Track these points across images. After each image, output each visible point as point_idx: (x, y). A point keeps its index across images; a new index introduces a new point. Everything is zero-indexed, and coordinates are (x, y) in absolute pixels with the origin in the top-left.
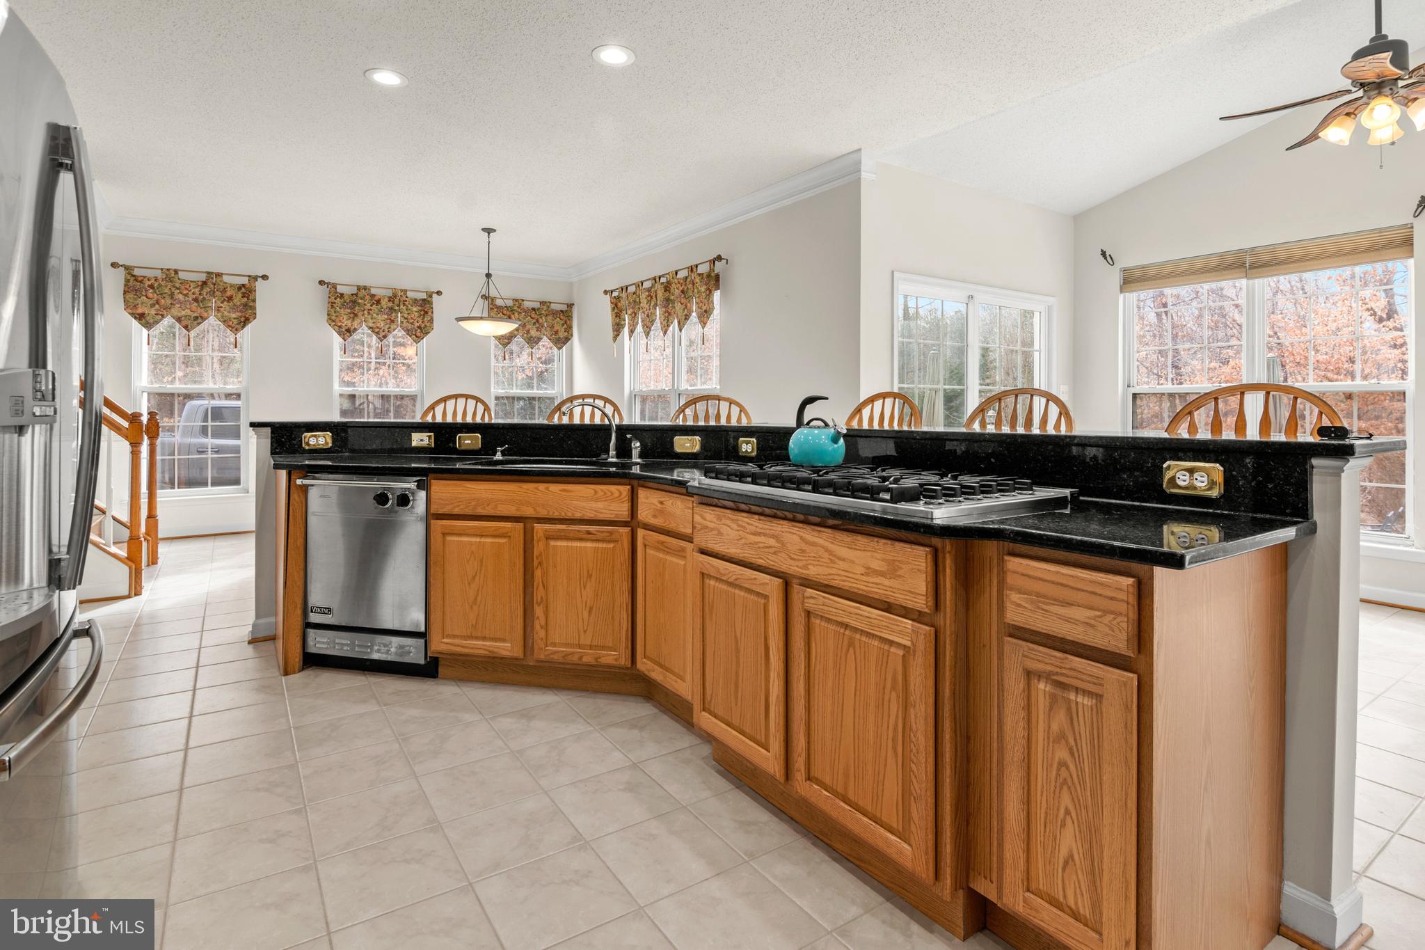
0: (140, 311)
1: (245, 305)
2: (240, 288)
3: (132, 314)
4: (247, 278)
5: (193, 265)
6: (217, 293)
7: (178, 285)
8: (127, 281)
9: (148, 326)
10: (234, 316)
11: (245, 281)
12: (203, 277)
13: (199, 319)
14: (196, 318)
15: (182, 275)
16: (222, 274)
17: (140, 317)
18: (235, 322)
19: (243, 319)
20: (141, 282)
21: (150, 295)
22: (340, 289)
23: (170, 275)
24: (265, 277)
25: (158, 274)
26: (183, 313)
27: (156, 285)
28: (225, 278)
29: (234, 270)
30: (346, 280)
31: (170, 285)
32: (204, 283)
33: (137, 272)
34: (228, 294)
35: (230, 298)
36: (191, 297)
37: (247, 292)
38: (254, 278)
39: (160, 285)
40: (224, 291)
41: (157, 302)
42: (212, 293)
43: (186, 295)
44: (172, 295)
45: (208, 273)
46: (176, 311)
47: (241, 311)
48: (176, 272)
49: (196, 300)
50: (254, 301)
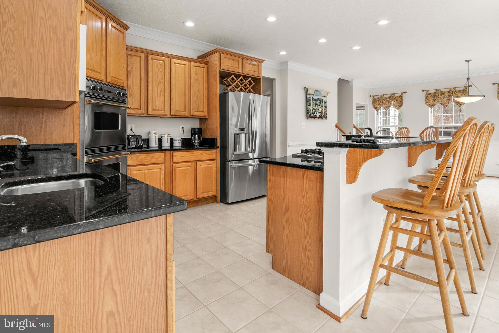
0: (376, 107)
1: (401, 101)
2: (399, 97)
3: (374, 108)
4: (401, 94)
5: (387, 92)
6: (393, 99)
7: (384, 99)
8: (373, 99)
9: (377, 110)
10: (398, 105)
11: (400, 94)
12: (389, 95)
13: (389, 107)
14: (388, 107)
15: (385, 96)
16: (394, 94)
17: (376, 108)
18: (398, 107)
19: (400, 106)
20: (376, 99)
21: (378, 102)
22: (430, 92)
23: (382, 96)
24: (406, 92)
25: (379, 97)
26: (385, 106)
27: (379, 99)
28: (395, 95)
29: (397, 92)
30: (432, 89)
31: (382, 99)
32: (390, 97)
33: (375, 97)
34: (396, 99)
35: (397, 100)
36: (387, 101)
37: (401, 97)
38: (402, 93)
39: (380, 99)
40: (395, 98)
41: (379, 104)
42: (392, 100)
43: (386, 101)
44: (382, 102)
45: (391, 94)
46: (384, 106)
47: (400, 104)
48: (383, 95)
49: (388, 102)
50: (403, 100)
